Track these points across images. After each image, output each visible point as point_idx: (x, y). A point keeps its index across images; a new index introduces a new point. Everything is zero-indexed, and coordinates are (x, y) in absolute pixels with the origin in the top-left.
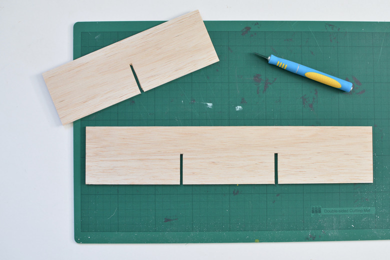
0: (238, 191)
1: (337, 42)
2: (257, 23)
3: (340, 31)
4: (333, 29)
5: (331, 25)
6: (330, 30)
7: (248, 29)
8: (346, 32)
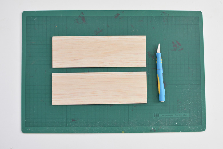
1: (168, 22)
2: (123, 12)
3: (169, 16)
4: (165, 15)
5: (164, 13)
6: (163, 15)
7: (118, 15)
8: (172, 16)
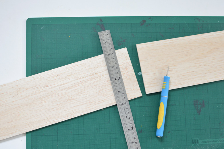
0: (141, 131)
1: (203, 30)
2: (150, 18)
3: (204, 22)
4: (199, 21)
5: (198, 19)
6: (197, 22)
7: (144, 21)
8: (208, 23)
